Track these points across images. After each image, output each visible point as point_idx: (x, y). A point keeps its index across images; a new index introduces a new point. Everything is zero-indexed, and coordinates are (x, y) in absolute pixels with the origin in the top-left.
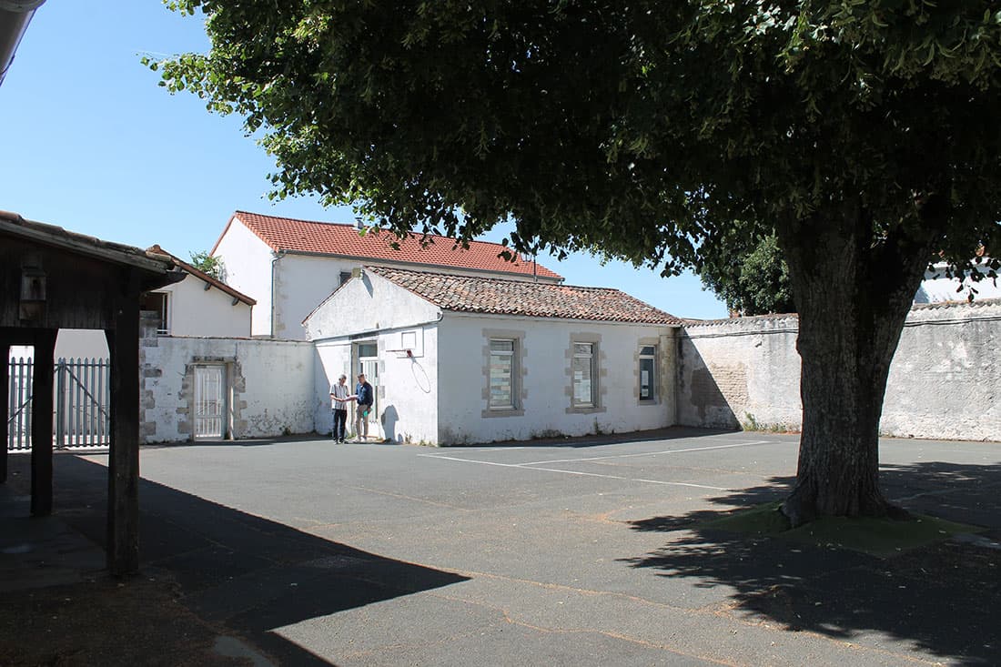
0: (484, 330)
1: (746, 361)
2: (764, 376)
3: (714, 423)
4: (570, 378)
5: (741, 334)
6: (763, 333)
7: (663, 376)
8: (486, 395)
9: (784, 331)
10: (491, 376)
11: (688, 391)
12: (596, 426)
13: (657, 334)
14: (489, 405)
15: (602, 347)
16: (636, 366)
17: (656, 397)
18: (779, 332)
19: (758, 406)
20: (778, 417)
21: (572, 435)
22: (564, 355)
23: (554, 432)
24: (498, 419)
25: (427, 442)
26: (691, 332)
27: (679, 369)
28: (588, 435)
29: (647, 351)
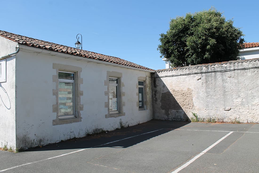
0: (54, 64)
1: (192, 88)
2: (202, 94)
3: (174, 118)
4: (107, 97)
5: (189, 74)
6: (202, 73)
7: (148, 96)
8: (56, 109)
9: (215, 72)
10: (60, 96)
11: (159, 103)
12: (121, 123)
13: (145, 76)
14: (58, 116)
15: (123, 80)
16: (137, 91)
17: (145, 106)
18: (211, 72)
19: (199, 109)
20: (211, 114)
21: (109, 130)
22: (104, 84)
23: (99, 130)
24: (65, 125)
25: (9, 147)
26: (160, 75)
27: (154, 93)
28: (117, 129)
29: (140, 83)
